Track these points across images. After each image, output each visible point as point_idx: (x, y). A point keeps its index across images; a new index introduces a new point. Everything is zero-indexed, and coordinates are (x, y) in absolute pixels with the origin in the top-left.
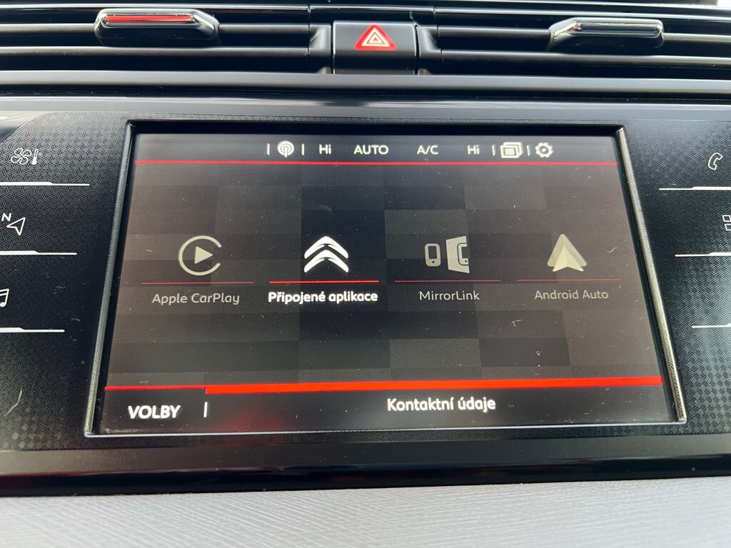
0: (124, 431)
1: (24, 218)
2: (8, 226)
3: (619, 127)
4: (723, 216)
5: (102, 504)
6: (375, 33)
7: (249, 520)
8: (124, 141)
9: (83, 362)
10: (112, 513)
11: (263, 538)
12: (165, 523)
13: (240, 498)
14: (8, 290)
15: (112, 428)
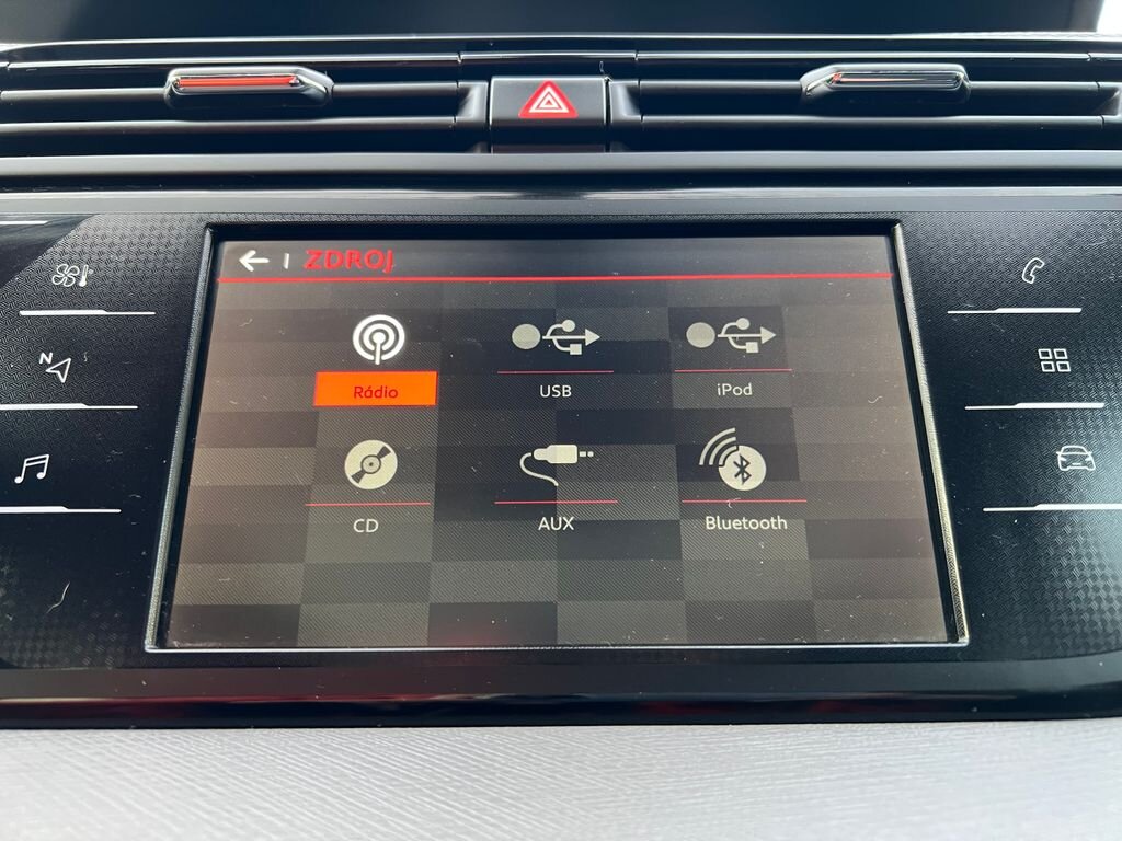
0: (197, 645)
1: (69, 360)
2: (49, 370)
3: (895, 222)
4: (1040, 351)
5: (165, 739)
6: (549, 93)
7: (354, 764)
8: (201, 253)
9: (144, 553)
10: (177, 751)
11: (368, 788)
12: (245, 765)
13: (346, 735)
14: (47, 456)
15: (182, 640)
